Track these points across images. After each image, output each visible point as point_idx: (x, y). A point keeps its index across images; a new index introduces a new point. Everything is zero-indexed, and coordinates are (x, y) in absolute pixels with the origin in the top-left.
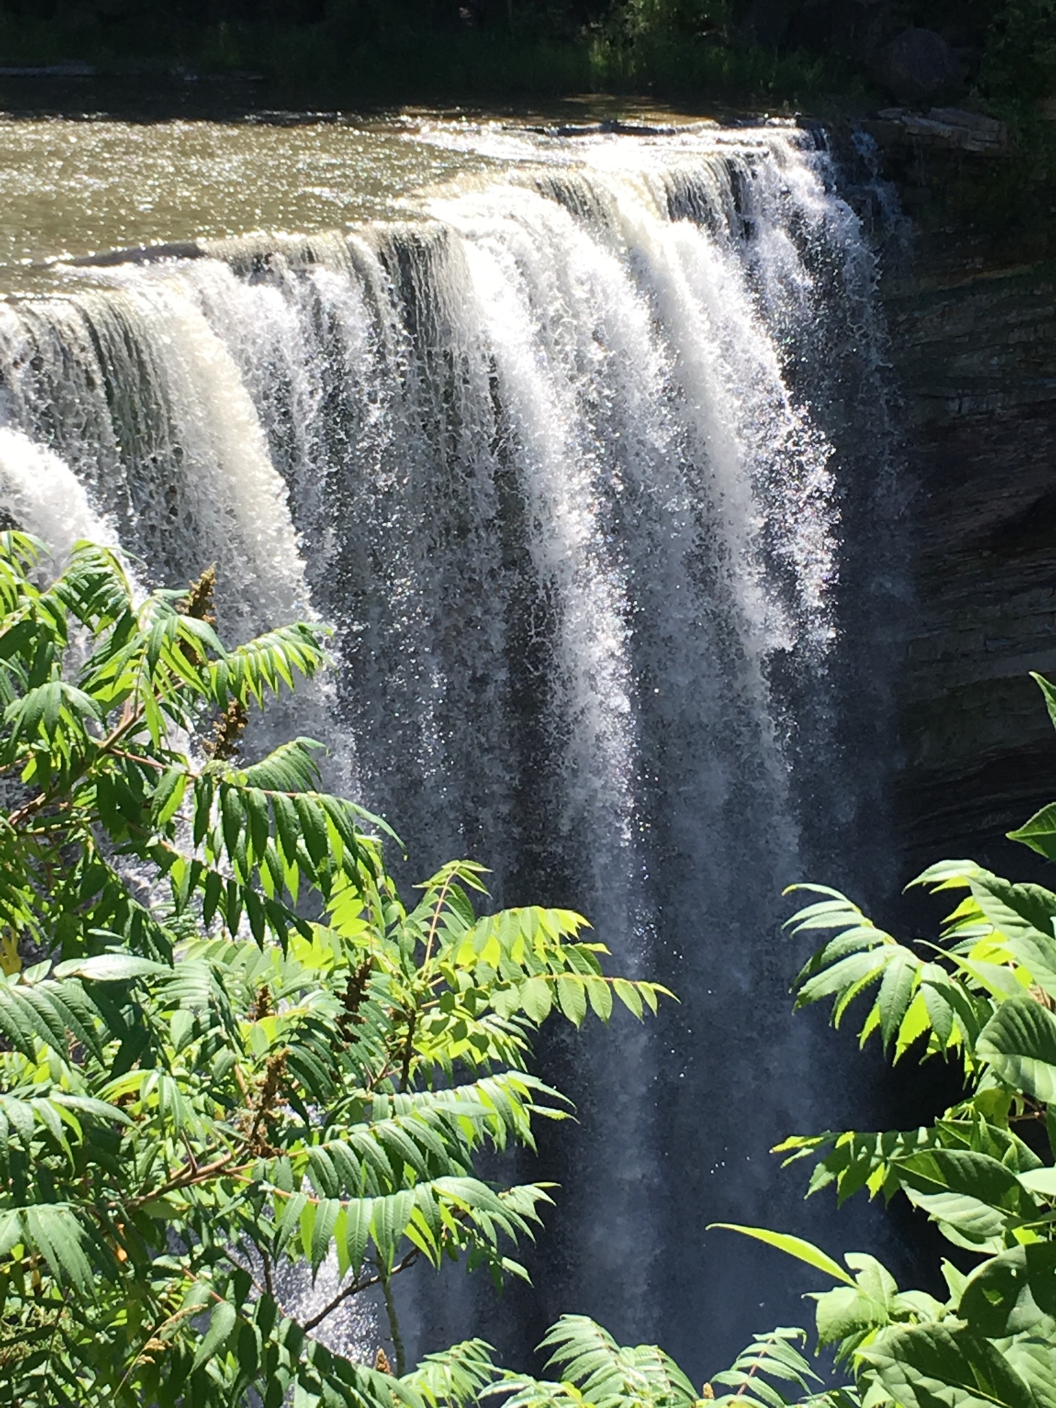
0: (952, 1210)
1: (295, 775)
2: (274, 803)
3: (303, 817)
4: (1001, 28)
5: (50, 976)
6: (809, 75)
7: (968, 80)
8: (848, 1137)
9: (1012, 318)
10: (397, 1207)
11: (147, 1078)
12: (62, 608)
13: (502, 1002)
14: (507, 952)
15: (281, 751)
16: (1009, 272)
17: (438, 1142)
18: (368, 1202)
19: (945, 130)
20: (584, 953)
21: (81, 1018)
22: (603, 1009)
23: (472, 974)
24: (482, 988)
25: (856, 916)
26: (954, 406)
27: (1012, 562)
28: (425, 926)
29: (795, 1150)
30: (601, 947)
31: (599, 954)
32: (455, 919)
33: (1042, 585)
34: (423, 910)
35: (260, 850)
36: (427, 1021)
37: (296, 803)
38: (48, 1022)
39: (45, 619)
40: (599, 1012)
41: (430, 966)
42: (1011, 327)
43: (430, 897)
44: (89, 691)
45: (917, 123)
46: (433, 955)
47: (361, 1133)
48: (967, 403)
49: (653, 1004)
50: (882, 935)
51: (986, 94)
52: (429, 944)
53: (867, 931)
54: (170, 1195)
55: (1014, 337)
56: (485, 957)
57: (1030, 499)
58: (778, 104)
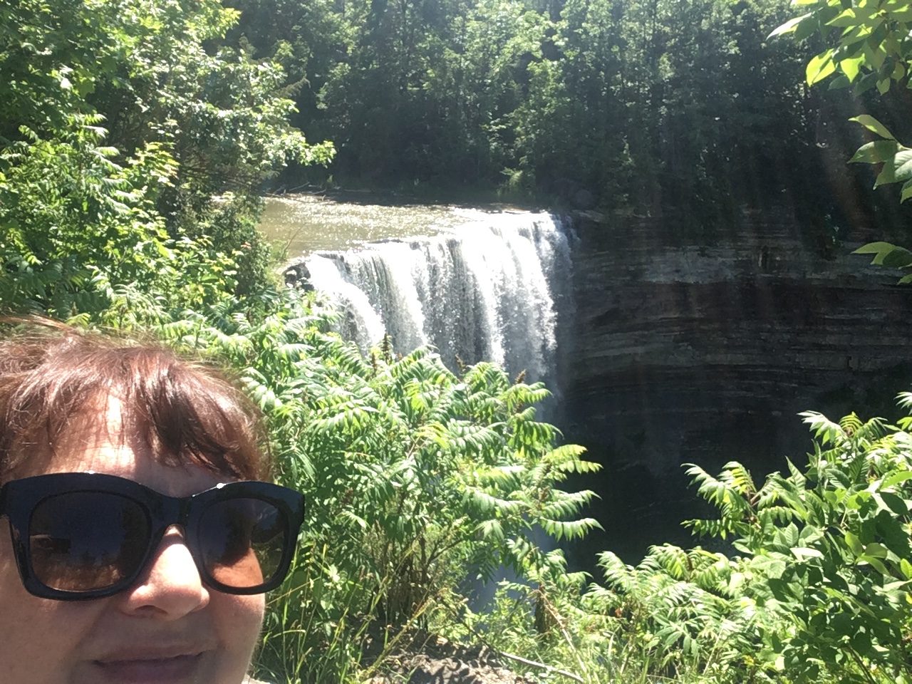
4: (605, 190)
7: (596, 204)
8: (699, 521)
16: (603, 253)
19: (589, 216)
26: (588, 286)
27: (601, 327)
33: (608, 333)
45: (582, 214)
48: (591, 286)
51: (601, 207)
57: (606, 311)
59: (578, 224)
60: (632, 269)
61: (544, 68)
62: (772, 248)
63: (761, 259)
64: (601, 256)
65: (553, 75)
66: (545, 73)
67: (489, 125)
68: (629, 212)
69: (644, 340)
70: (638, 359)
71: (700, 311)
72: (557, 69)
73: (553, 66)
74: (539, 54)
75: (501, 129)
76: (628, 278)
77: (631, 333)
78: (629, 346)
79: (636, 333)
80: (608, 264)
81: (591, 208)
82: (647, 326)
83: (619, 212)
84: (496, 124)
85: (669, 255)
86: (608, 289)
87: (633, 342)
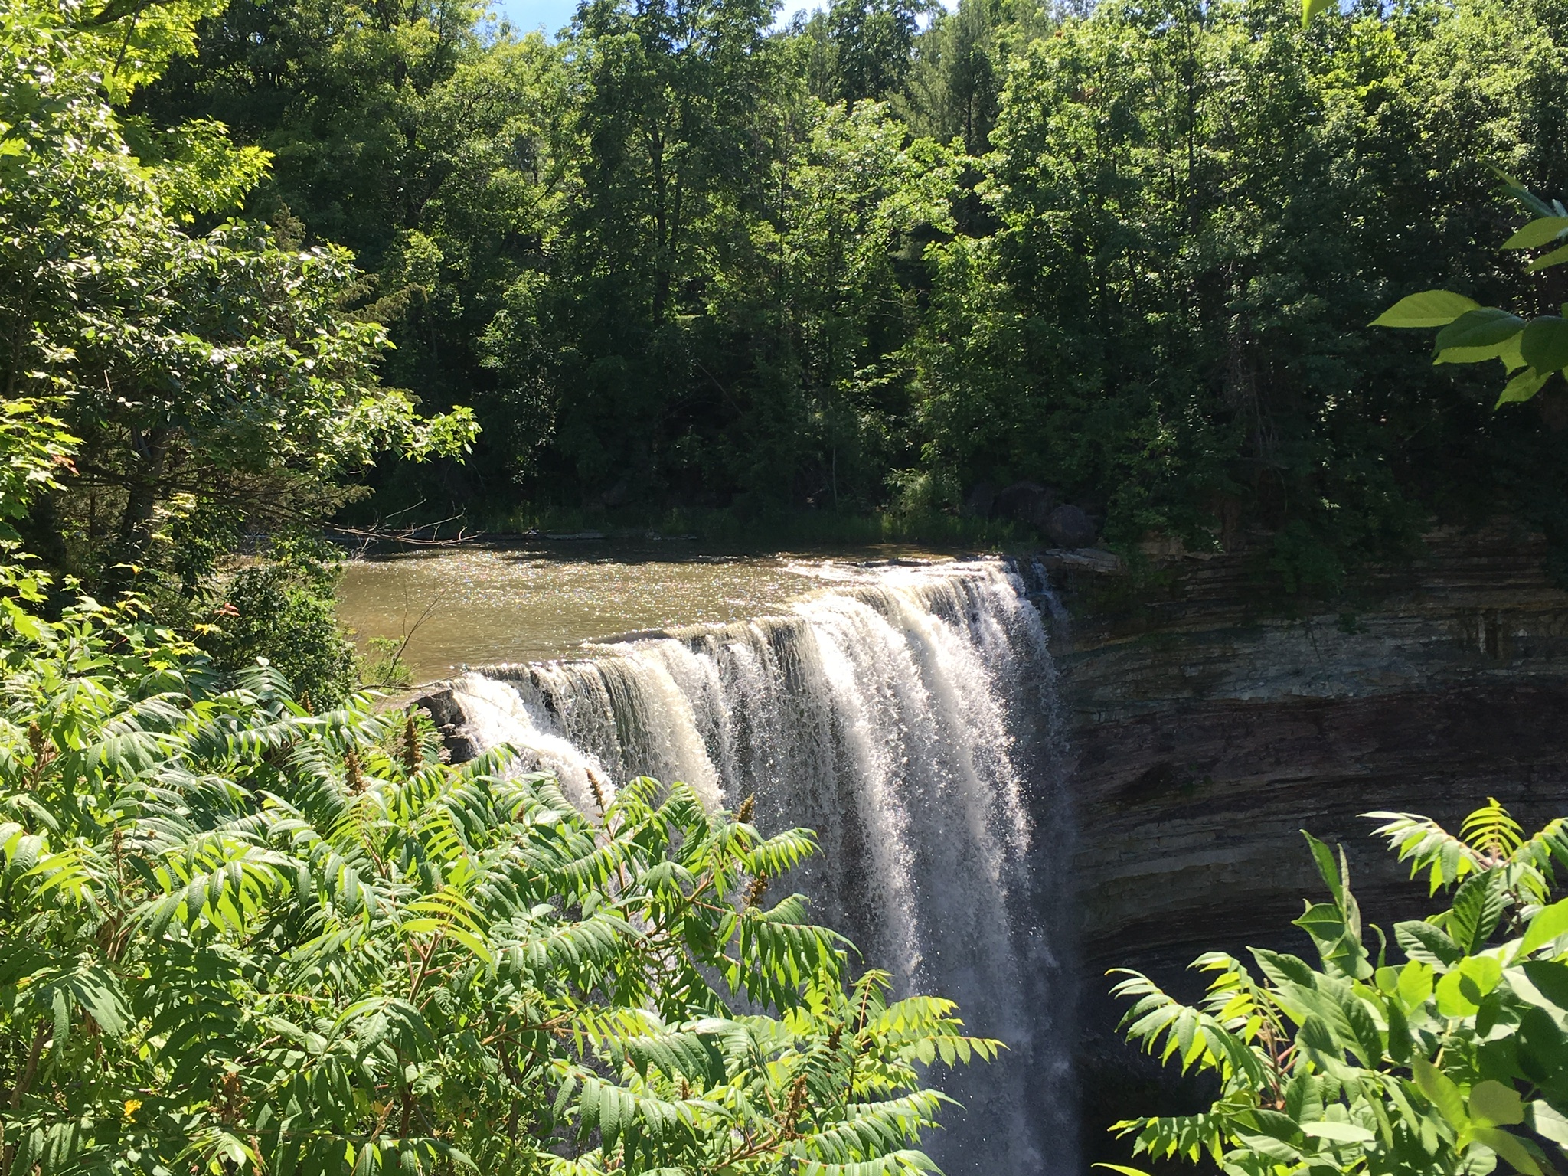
0: (1265, 1145)
1: (793, 916)
2: (786, 931)
3: (804, 940)
4: (1115, 503)
5: (679, 1030)
6: (1006, 531)
7: (1097, 533)
8: (1155, 1120)
9: (1128, 666)
10: (874, 1167)
11: (728, 1091)
12: (665, 820)
13: (907, 1053)
14: (908, 1024)
15: (784, 902)
16: (1125, 641)
17: (889, 1131)
18: (857, 1166)
19: (1085, 561)
20: (949, 1024)
21: (696, 1055)
22: (966, 1057)
23: (886, 1036)
24: (894, 1045)
25: (1151, 987)
26: (1096, 717)
27: (1134, 808)
28: (858, 1009)
29: (1121, 1130)
30: (959, 1021)
31: (957, 1025)
32: (875, 1004)
33: (1152, 821)
34: (856, 999)
35: (780, 959)
36: (863, 1065)
37: (800, 931)
38: (679, 1057)
39: (657, 826)
40: (963, 1058)
41: (863, 1032)
42: (1127, 672)
43: (860, 991)
44: (686, 866)
45: (1069, 557)
46: (864, 1025)
47: (844, 1126)
48: (1103, 715)
49: (995, 1052)
50: (1168, 999)
51: (1107, 540)
52: (861, 1019)
53: (1158, 996)
54: (735, 1164)
55: (1130, 677)
56: (896, 1027)
57: (1143, 771)
58: (989, 548)
59: (1060, 578)
60: (1192, 672)
61: (960, 254)
62: (1507, 611)
63: (1482, 636)
64: (1120, 647)
65: (982, 268)
66: (962, 264)
67: (851, 378)
68: (1175, 549)
69: (1238, 833)
70: (1227, 877)
71: (1358, 760)
72: (990, 253)
73: (979, 247)
74: (948, 226)
75: (878, 386)
76: (1186, 694)
77: (1205, 819)
78: (1203, 849)
79: (1217, 818)
80: (1136, 665)
81: (1088, 542)
82: (1239, 801)
83: (1151, 548)
84: (866, 378)
85: (1274, 638)
86: (1142, 720)
87: (1211, 838)
